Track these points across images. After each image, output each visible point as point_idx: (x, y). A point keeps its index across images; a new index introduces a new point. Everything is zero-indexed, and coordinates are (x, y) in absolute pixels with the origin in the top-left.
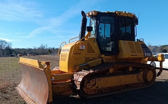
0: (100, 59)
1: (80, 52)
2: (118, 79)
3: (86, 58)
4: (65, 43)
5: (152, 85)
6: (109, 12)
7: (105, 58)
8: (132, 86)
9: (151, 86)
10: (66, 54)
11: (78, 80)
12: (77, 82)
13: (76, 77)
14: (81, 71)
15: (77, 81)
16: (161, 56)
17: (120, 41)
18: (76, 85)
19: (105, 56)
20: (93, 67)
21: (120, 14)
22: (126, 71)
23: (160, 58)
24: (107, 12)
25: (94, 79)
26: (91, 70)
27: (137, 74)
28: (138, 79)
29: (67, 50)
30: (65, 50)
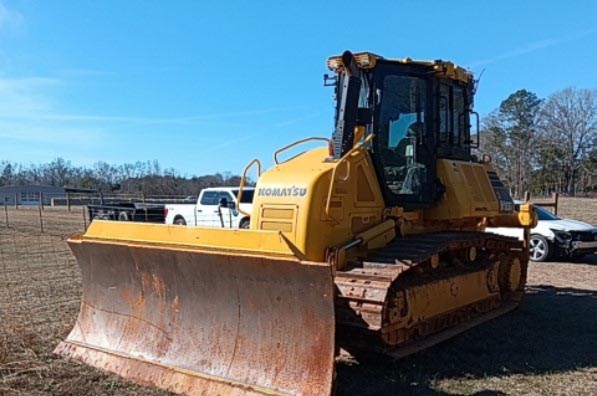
0: (392, 223)
1: (341, 197)
2: (451, 290)
3: (353, 219)
4: (256, 163)
5: (517, 304)
6: (413, 60)
7: (405, 220)
8: (477, 308)
9: (516, 309)
10: (294, 207)
11: (364, 296)
12: (365, 305)
13: (353, 290)
14: (361, 266)
15: (360, 302)
16: (529, 212)
17: (445, 160)
18: (360, 316)
19: (404, 211)
20: (379, 250)
21: (445, 70)
22: (456, 260)
23: (527, 215)
24: (404, 61)
25: (401, 293)
26: (397, 261)
27: (487, 271)
28: (489, 287)
29: (292, 192)
30: (284, 190)
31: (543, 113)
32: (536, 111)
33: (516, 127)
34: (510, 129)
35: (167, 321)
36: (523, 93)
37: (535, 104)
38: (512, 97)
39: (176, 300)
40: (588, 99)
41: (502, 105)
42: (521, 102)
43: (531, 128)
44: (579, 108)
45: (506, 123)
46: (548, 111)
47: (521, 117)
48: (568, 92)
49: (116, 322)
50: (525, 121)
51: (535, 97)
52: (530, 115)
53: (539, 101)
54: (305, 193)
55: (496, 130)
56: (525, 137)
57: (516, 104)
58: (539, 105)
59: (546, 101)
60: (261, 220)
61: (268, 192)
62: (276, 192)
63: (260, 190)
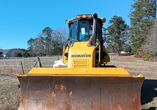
10: (87, 60)
29: (85, 56)
30: (82, 55)
31: (53, 34)
32: (52, 33)
33: (47, 37)
34: (45, 37)
35: (67, 100)
36: (48, 28)
37: (51, 31)
38: (45, 29)
39: (71, 93)
40: (65, 30)
41: (43, 31)
42: (48, 30)
43: (51, 38)
44: (62, 33)
45: (44, 36)
46: (55, 33)
47: (48, 34)
48: (60, 28)
49: (41, 103)
50: (49, 35)
51: (51, 29)
52: (50, 34)
53: (52, 30)
54: (90, 56)
55: (42, 38)
56: (50, 40)
57: (47, 31)
58: (52, 31)
59: (54, 30)
60: (74, 65)
61: (76, 56)
62: (79, 56)
63: (72, 55)
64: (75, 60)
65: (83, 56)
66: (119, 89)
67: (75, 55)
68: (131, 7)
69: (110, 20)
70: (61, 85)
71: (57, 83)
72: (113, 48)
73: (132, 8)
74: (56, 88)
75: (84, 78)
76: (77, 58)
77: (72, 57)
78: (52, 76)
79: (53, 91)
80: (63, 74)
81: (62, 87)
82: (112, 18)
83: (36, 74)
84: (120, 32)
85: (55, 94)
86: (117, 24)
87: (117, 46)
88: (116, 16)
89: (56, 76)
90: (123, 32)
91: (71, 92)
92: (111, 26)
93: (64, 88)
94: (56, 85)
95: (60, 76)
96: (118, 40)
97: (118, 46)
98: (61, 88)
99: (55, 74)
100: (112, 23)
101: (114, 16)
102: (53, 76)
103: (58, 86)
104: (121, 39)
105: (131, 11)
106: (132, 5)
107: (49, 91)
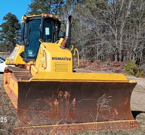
29: (66, 59)
30: (62, 58)
54: (70, 60)
60: (55, 68)
61: (56, 59)
62: (59, 59)
63: (52, 58)
64: (56, 64)
65: (64, 59)
66: (116, 94)
67: (55, 57)
68: (28, 6)
69: (4, 17)
70: (66, 92)
71: (62, 89)
72: (8, 47)
73: (29, 8)
74: (60, 95)
75: (91, 83)
76: (58, 61)
77: (53, 59)
78: (59, 82)
79: (56, 99)
80: (72, 80)
81: (67, 93)
82: (7, 15)
83: (42, 79)
84: (15, 31)
85: (58, 102)
86: (11, 21)
87: (11, 45)
88: (10, 13)
89: (64, 82)
90: (17, 31)
91: (74, 99)
92: (5, 23)
93: (68, 95)
94: (60, 91)
95: (68, 81)
96: (13, 39)
97: (13, 45)
98: (65, 95)
99: (64, 80)
100: (7, 20)
101: (8, 13)
102: (61, 81)
103: (63, 93)
104: (15, 38)
105: (27, 10)
106: (29, 5)
107: (51, 98)
